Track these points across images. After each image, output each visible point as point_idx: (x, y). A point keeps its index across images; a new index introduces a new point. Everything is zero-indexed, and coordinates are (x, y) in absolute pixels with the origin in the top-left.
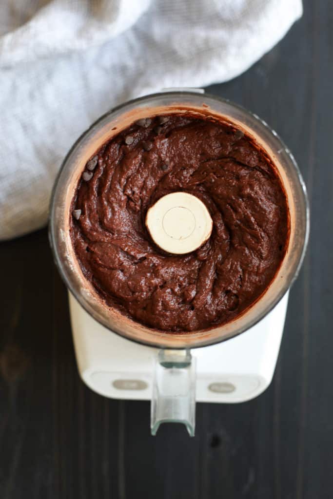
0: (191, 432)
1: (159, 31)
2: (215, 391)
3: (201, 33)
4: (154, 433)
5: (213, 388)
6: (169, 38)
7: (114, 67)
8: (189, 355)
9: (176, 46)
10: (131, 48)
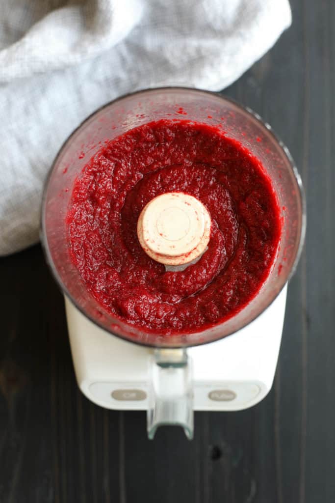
0: (189, 433)
1: (150, 42)
2: (215, 399)
3: (193, 43)
4: (151, 437)
5: (213, 396)
6: (161, 48)
7: (107, 80)
8: (186, 355)
9: (168, 55)
10: (123, 60)
